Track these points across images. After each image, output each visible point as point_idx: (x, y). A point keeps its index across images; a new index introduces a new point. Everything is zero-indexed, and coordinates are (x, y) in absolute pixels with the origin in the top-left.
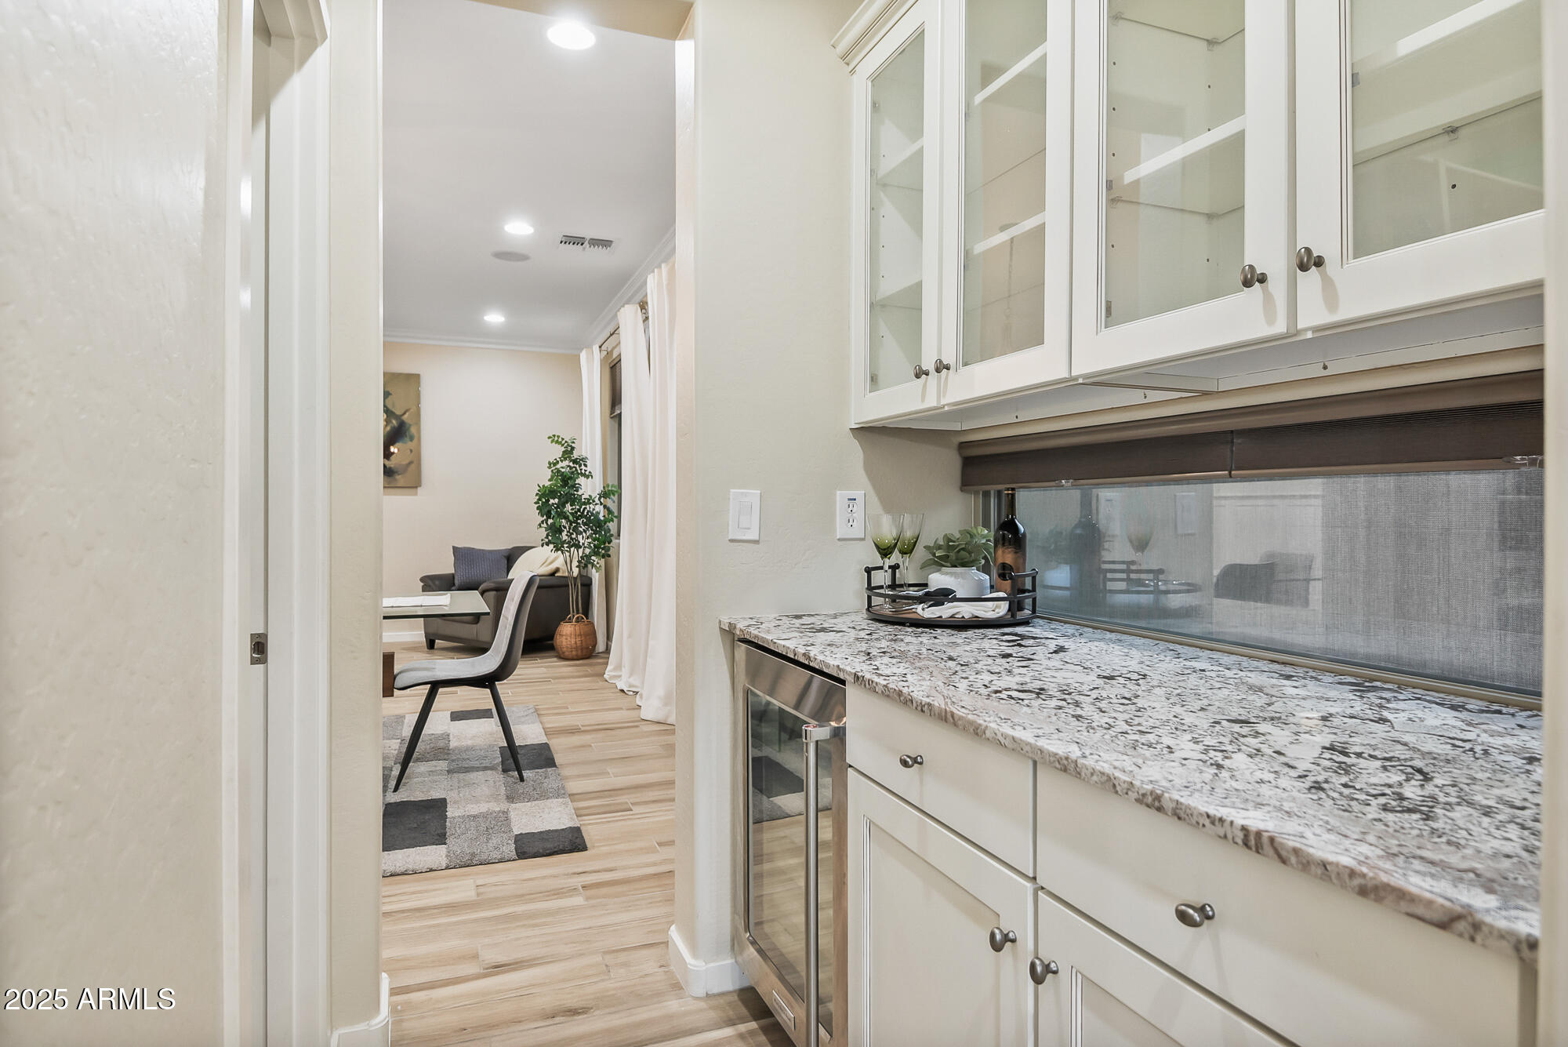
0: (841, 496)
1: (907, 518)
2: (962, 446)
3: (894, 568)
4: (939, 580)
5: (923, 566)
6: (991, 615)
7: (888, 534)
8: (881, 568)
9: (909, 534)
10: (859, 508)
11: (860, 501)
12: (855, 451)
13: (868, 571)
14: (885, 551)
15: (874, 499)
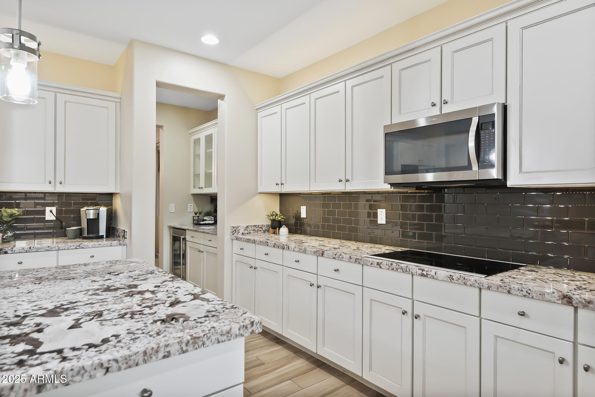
0: (189, 205)
1: (200, 208)
2: (211, 196)
3: (198, 217)
4: (205, 218)
5: (203, 216)
6: (211, 223)
7: (197, 211)
8: (195, 217)
9: (200, 211)
10: (192, 207)
11: (192, 206)
12: (192, 197)
13: (193, 217)
14: (196, 214)
15: (195, 205)
